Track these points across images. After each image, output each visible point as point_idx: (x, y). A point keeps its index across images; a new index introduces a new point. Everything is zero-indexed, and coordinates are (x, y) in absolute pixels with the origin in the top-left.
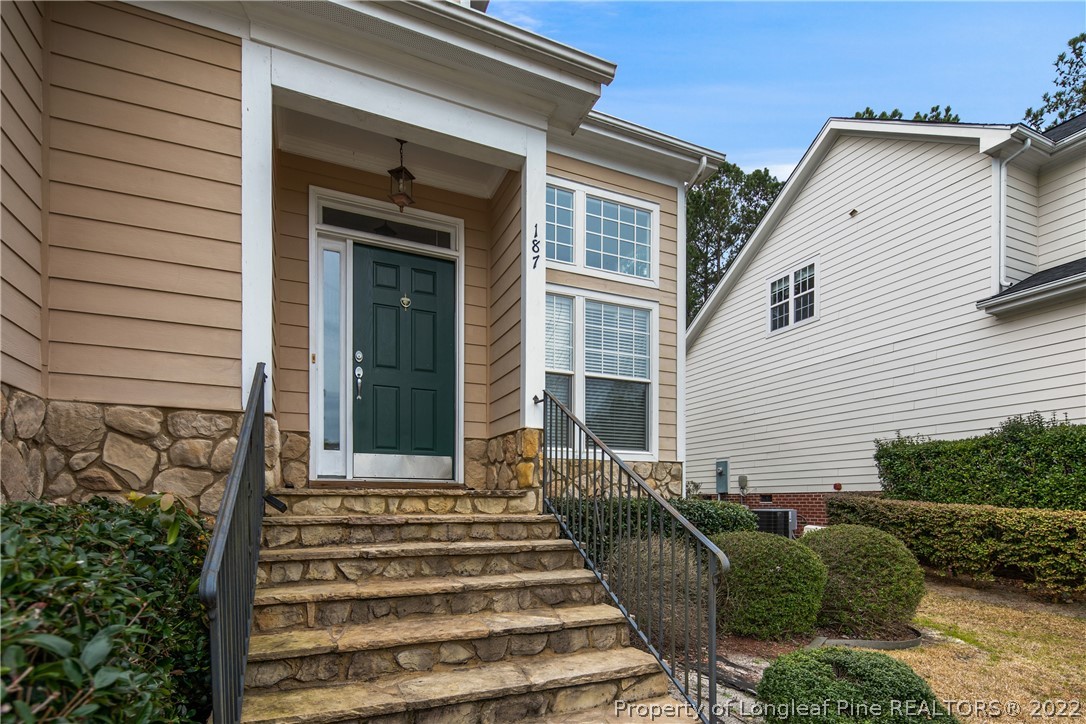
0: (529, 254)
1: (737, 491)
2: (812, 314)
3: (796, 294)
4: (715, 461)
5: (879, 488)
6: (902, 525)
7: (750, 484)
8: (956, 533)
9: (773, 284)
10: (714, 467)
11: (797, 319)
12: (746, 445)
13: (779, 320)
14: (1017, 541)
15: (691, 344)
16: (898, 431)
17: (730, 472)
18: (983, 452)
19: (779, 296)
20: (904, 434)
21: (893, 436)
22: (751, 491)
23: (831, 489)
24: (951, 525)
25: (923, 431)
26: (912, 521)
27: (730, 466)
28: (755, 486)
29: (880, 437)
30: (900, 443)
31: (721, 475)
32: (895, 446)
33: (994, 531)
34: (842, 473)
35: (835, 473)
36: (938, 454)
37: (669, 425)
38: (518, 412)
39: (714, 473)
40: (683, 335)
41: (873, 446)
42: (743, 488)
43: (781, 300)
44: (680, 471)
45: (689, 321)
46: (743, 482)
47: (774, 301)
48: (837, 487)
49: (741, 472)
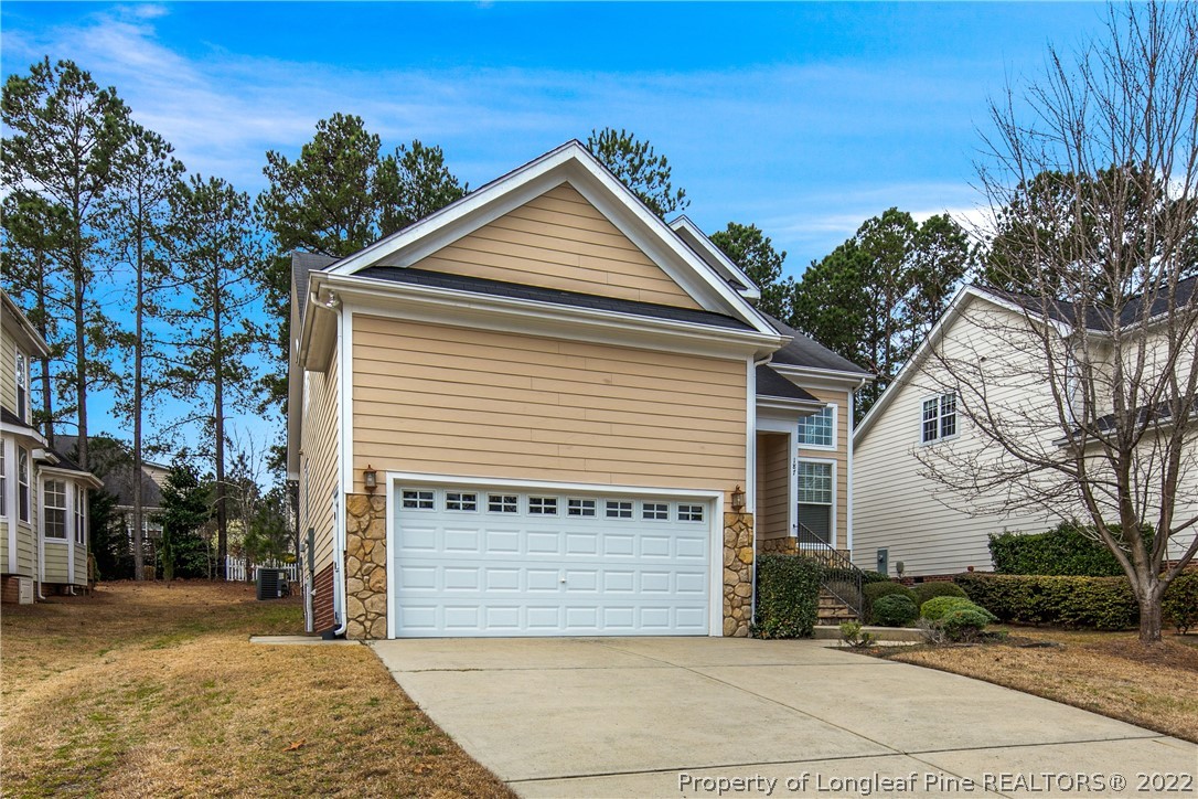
0: (792, 470)
1: (896, 576)
2: (954, 432)
3: (943, 413)
4: (876, 550)
5: (992, 569)
6: (993, 590)
7: (906, 569)
8: (1020, 592)
9: (925, 403)
10: (876, 555)
11: (944, 434)
12: (903, 536)
13: (929, 434)
14: (1049, 595)
15: (857, 443)
16: (1005, 527)
17: (890, 559)
18: (1045, 542)
19: (931, 414)
20: (1009, 529)
21: (1001, 531)
22: (906, 575)
23: (966, 570)
24: (1018, 588)
25: (1021, 528)
26: (999, 587)
27: (890, 554)
28: (909, 571)
29: (992, 531)
30: (1007, 535)
31: (882, 562)
32: (1003, 537)
33: (1037, 589)
34: (974, 558)
35: (969, 558)
36: (1022, 544)
37: (842, 528)
38: (786, 530)
39: (876, 561)
40: (851, 436)
41: (987, 538)
42: (900, 572)
43: (931, 417)
44: (849, 555)
45: (855, 426)
46: (900, 568)
47: (925, 418)
48: (971, 569)
49: (899, 559)
